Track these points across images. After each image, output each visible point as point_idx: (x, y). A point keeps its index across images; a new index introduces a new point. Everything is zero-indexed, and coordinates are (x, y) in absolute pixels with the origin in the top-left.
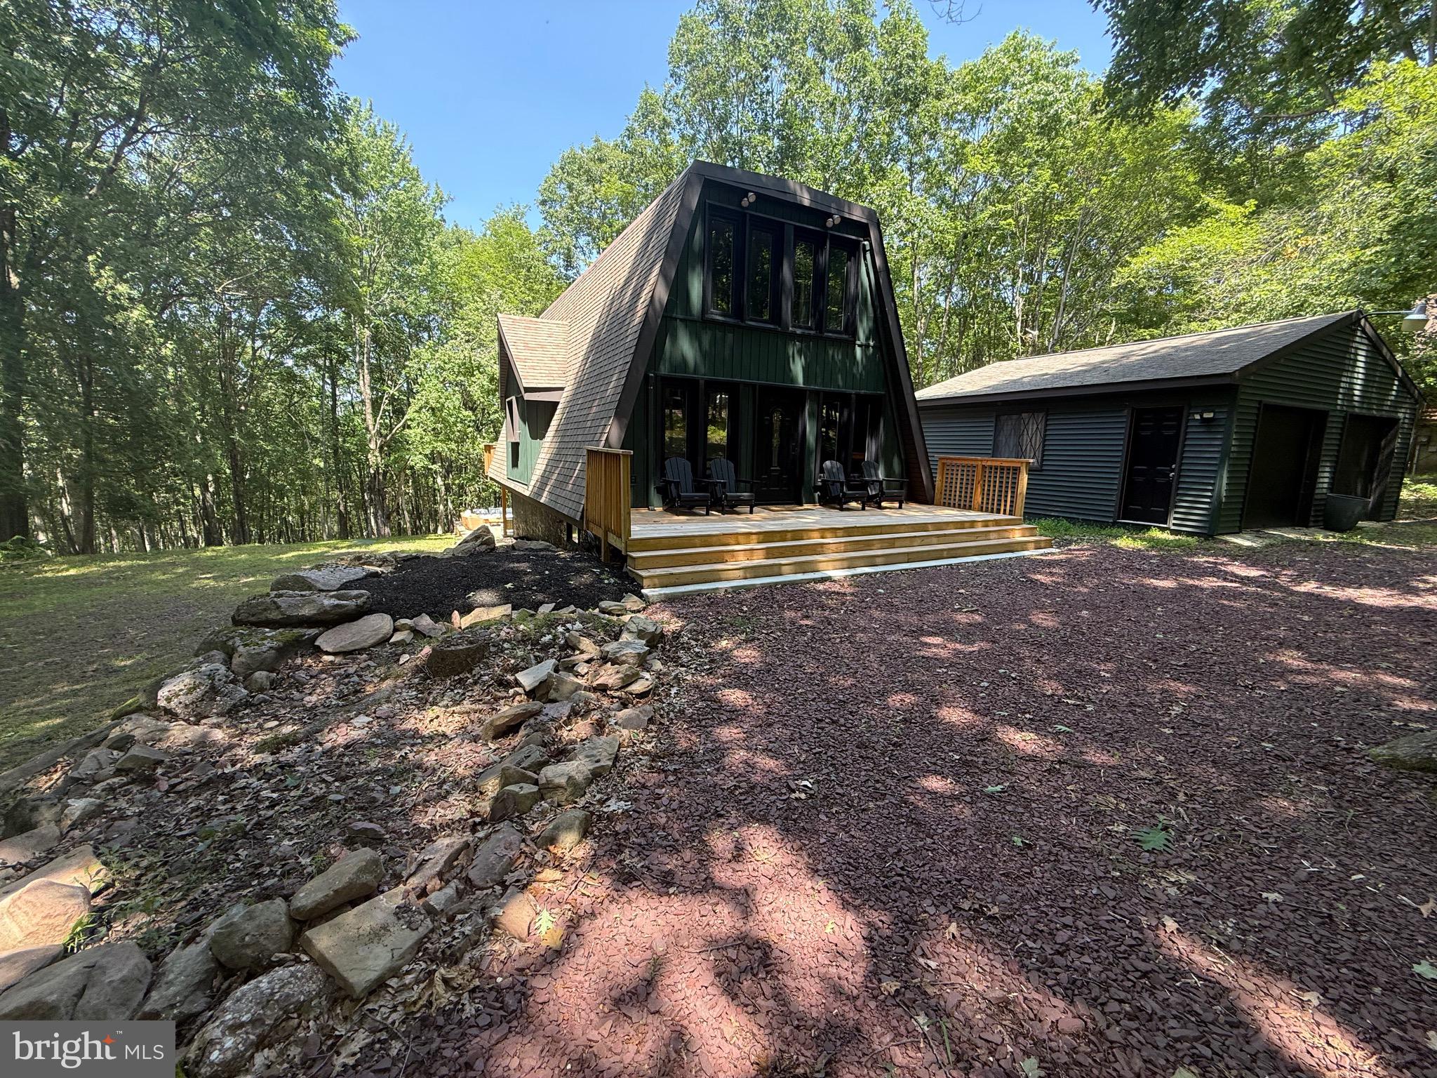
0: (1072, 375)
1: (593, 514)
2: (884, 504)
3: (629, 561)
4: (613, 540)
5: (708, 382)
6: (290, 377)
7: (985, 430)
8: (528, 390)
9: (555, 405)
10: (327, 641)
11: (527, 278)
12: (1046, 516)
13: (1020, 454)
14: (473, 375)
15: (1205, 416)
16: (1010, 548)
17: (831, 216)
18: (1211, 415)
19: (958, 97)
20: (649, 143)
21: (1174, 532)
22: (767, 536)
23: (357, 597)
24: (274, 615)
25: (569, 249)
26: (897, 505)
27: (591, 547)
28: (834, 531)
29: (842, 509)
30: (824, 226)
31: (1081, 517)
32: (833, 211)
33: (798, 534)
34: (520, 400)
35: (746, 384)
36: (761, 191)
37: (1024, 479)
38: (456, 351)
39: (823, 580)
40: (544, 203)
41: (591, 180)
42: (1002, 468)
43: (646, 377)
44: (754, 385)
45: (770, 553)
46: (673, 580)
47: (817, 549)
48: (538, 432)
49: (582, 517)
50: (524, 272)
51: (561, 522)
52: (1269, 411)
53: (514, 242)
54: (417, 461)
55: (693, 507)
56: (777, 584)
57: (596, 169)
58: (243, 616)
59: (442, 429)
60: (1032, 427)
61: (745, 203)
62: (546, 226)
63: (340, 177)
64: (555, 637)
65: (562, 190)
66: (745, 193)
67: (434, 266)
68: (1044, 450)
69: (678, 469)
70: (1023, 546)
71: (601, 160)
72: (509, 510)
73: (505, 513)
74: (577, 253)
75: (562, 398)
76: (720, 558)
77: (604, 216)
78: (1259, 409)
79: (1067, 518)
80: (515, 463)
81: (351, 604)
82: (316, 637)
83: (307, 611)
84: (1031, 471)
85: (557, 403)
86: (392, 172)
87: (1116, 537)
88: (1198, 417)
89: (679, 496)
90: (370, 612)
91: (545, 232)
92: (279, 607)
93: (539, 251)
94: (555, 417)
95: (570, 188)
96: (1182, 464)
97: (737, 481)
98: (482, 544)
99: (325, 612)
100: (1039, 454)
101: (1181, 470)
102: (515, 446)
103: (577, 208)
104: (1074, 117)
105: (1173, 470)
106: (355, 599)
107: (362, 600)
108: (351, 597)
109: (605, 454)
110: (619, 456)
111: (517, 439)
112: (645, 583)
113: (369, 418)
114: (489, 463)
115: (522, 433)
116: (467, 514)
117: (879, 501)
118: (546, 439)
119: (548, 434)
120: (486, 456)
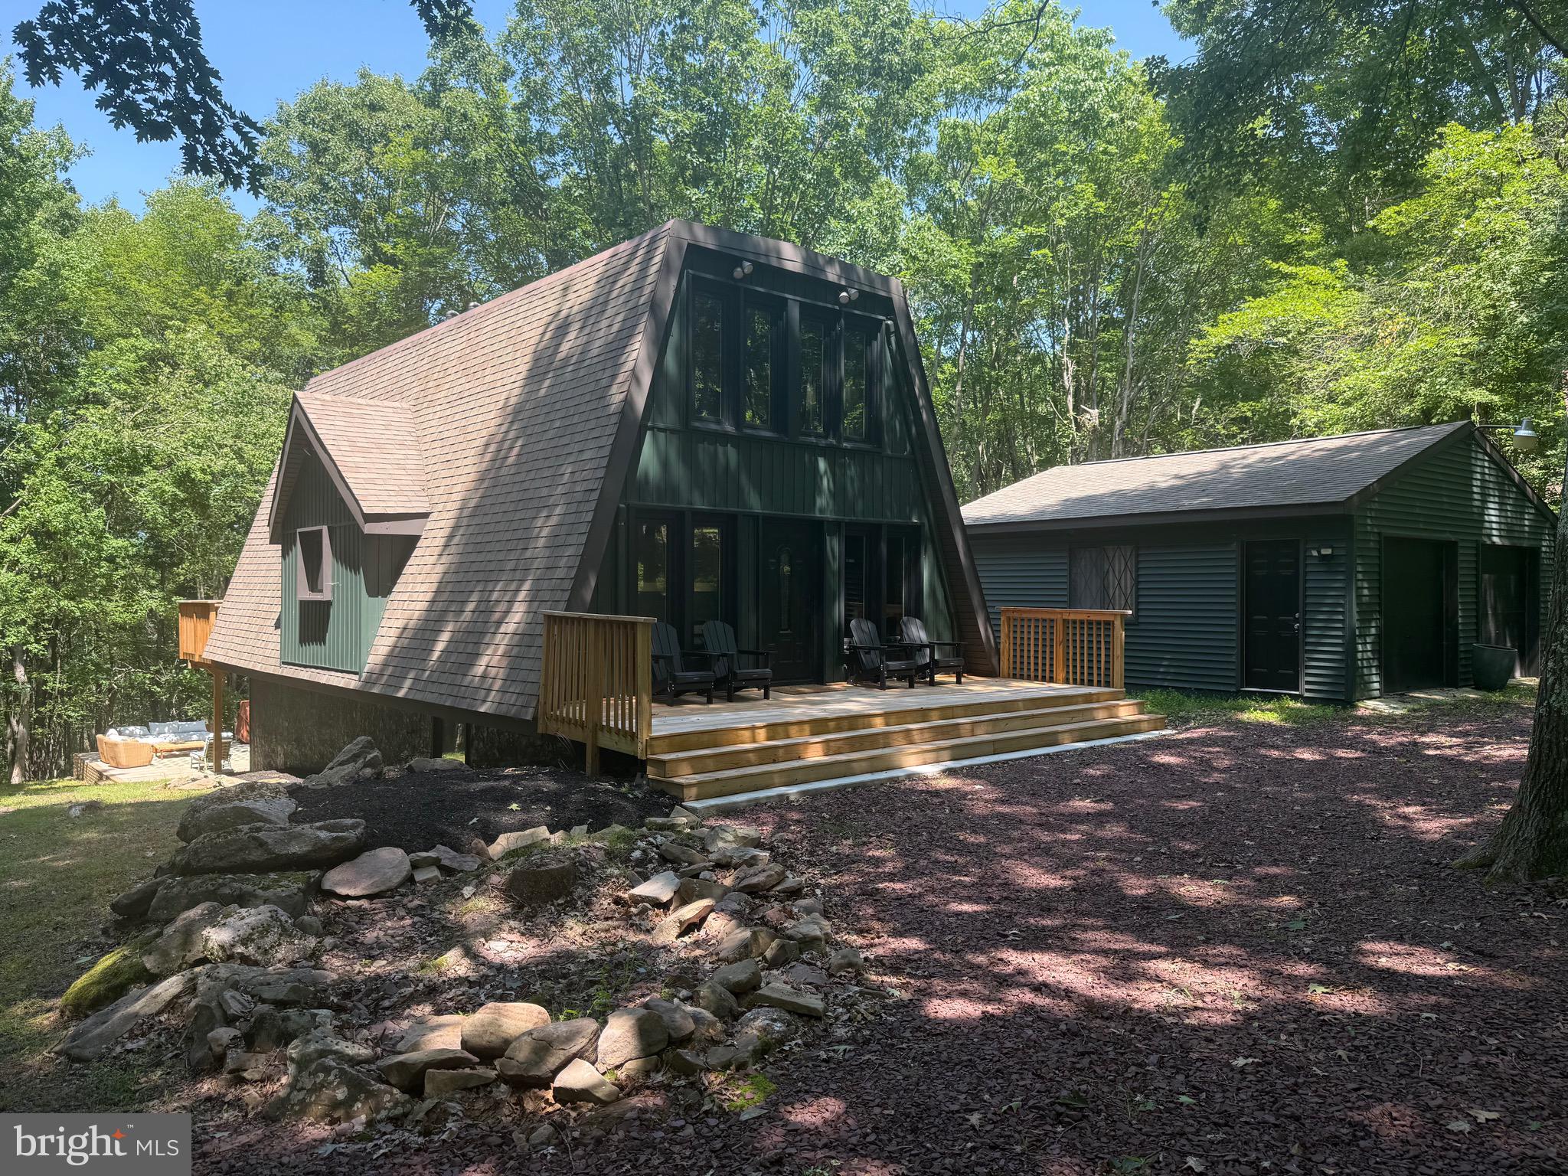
2: (938, 678)
3: (650, 766)
4: (610, 742)
5: (694, 514)
7: (1055, 569)
8: (370, 518)
10: (338, 884)
12: (1151, 687)
13: (1106, 602)
15: (1325, 552)
17: (845, 289)
18: (1329, 551)
21: (1307, 700)
23: (354, 827)
24: (256, 855)
26: (954, 678)
29: (884, 688)
30: (837, 301)
31: (1193, 686)
35: (745, 516)
37: (1120, 634)
39: (899, 779)
42: (1090, 623)
43: (618, 510)
46: (718, 788)
48: (379, 586)
52: (1391, 544)
60: (1119, 565)
61: (738, 273)
64: (645, 852)
66: (738, 262)
68: (1138, 596)
70: (1132, 727)
75: (427, 531)
76: (768, 757)
78: (1379, 542)
79: (1177, 689)
82: (320, 880)
84: (1128, 624)
85: (416, 538)
87: (1242, 710)
88: (1315, 553)
94: (414, 560)
96: (1305, 612)
100: (1131, 600)
101: (1306, 620)
102: (317, 612)
104: (1115, 116)
105: (1297, 620)
106: (352, 828)
107: (359, 830)
108: (346, 828)
109: (597, 621)
110: (634, 624)
111: (325, 596)
112: (685, 793)
114: (202, 639)
115: (336, 586)
116: (113, 736)
117: (932, 674)
118: (394, 596)
119: (399, 587)
120: (188, 624)
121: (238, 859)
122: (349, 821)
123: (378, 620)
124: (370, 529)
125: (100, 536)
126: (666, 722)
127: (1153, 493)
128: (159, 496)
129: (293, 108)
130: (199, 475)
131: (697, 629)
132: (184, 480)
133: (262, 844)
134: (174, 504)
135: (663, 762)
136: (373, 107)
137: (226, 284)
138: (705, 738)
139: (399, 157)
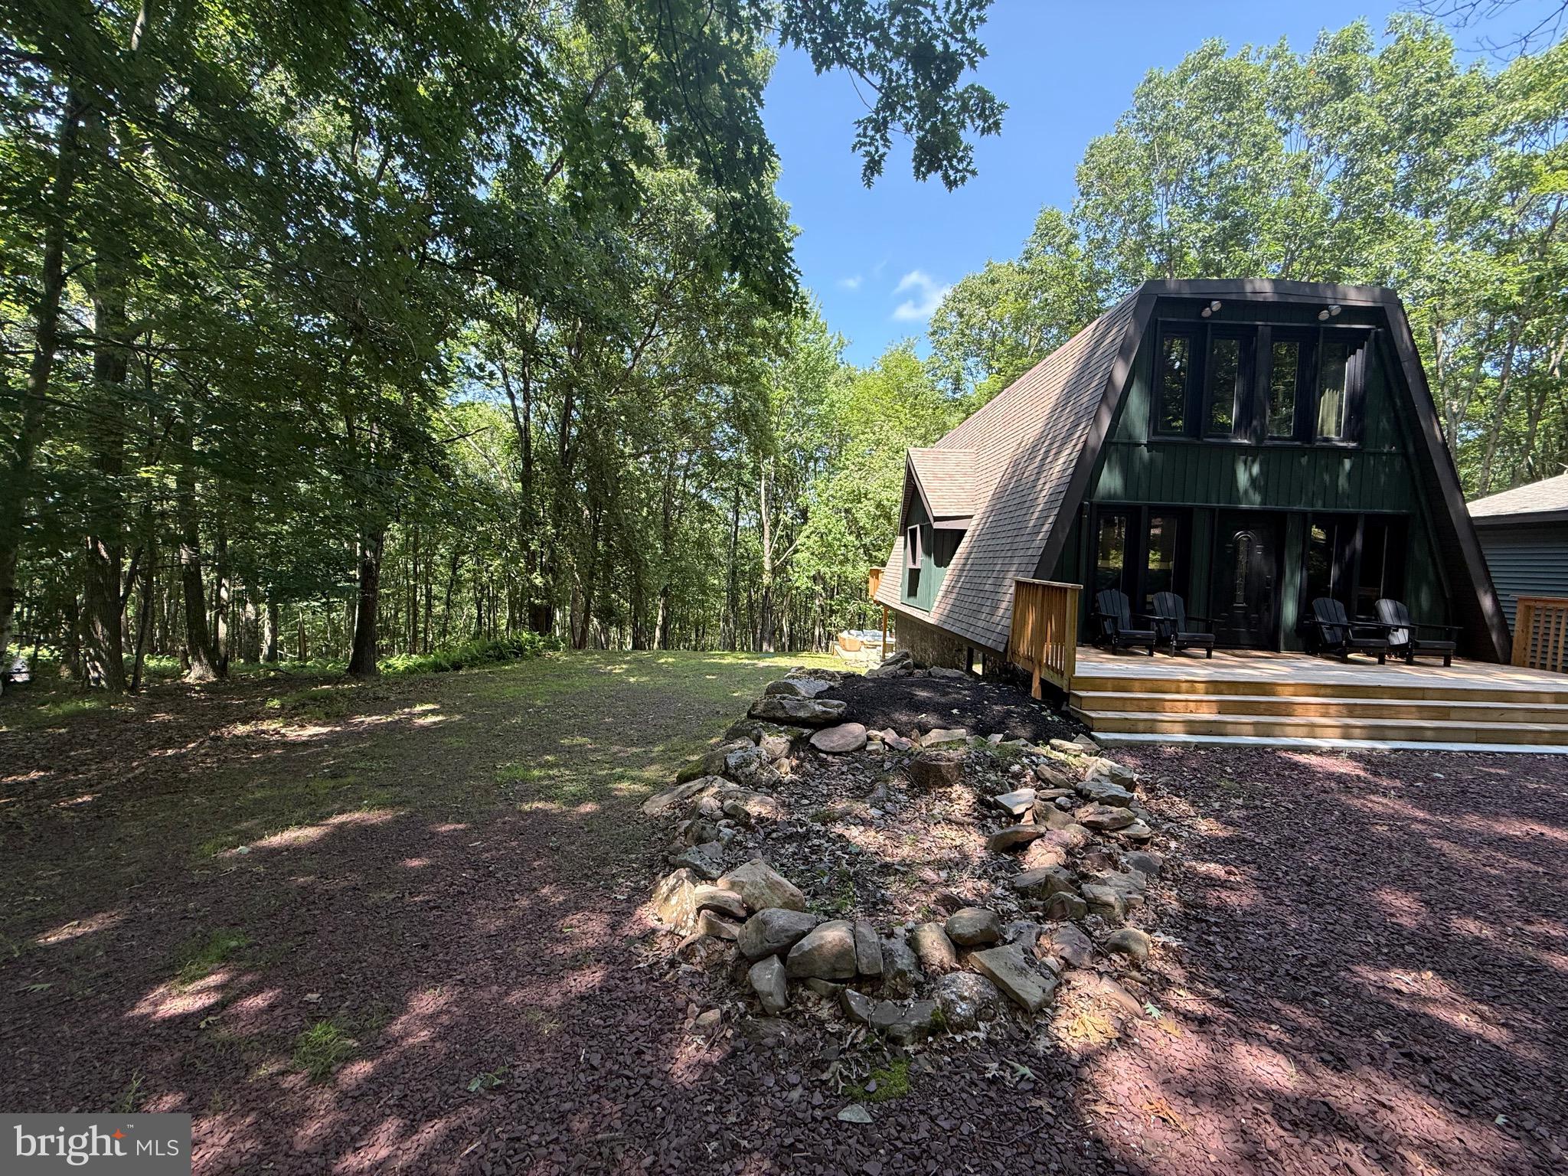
1: (1019, 648)
2: (1416, 659)
3: (1072, 699)
4: (1051, 677)
5: (1151, 508)
6: (703, 506)
8: (937, 519)
9: (961, 533)
10: (819, 741)
11: (913, 406)
14: (860, 502)
17: (1326, 307)
20: (1050, 261)
22: (1214, 686)
23: (838, 706)
24: (780, 714)
25: (958, 373)
26: (1441, 662)
30: (1317, 320)
32: (1330, 301)
34: (926, 528)
35: (1201, 508)
36: (1228, 297)
38: (847, 481)
40: (934, 333)
41: (984, 303)
43: (1081, 505)
44: (1212, 510)
45: (1224, 708)
46: (1128, 725)
48: (942, 561)
49: (1006, 650)
50: (911, 400)
51: (960, 650)
53: (903, 374)
54: (802, 582)
55: (1130, 646)
56: (1265, 746)
57: (989, 291)
58: (757, 713)
59: (826, 553)
61: (1207, 312)
62: (935, 354)
63: (777, 345)
64: (1024, 768)
65: (953, 318)
66: (1207, 303)
69: (1112, 602)
72: (891, 633)
73: (885, 635)
74: (964, 375)
75: (971, 527)
76: (1153, 706)
77: (994, 335)
80: (912, 591)
81: (835, 711)
82: (811, 736)
83: (802, 714)
85: (965, 531)
89: (1118, 634)
90: (849, 720)
91: (934, 359)
92: (784, 708)
93: (927, 378)
94: (962, 545)
95: (961, 314)
97: (1188, 619)
98: (903, 667)
99: (817, 716)
102: (914, 576)
103: (968, 332)
106: (836, 707)
107: (841, 709)
108: (833, 706)
109: (1044, 586)
110: (1066, 589)
111: (918, 566)
112: (1096, 725)
113: (766, 542)
114: (876, 588)
115: (923, 561)
116: (844, 635)
117: (1407, 654)
118: (951, 567)
119: (953, 561)
120: (871, 580)
121: (771, 714)
122: (836, 702)
123: (941, 580)
124: (937, 525)
125: (843, 535)
126: (1092, 664)
128: (868, 514)
130: (885, 502)
131: (1149, 598)
132: (879, 505)
134: (875, 518)
135: (1081, 698)
136: (993, 282)
138: (1122, 683)
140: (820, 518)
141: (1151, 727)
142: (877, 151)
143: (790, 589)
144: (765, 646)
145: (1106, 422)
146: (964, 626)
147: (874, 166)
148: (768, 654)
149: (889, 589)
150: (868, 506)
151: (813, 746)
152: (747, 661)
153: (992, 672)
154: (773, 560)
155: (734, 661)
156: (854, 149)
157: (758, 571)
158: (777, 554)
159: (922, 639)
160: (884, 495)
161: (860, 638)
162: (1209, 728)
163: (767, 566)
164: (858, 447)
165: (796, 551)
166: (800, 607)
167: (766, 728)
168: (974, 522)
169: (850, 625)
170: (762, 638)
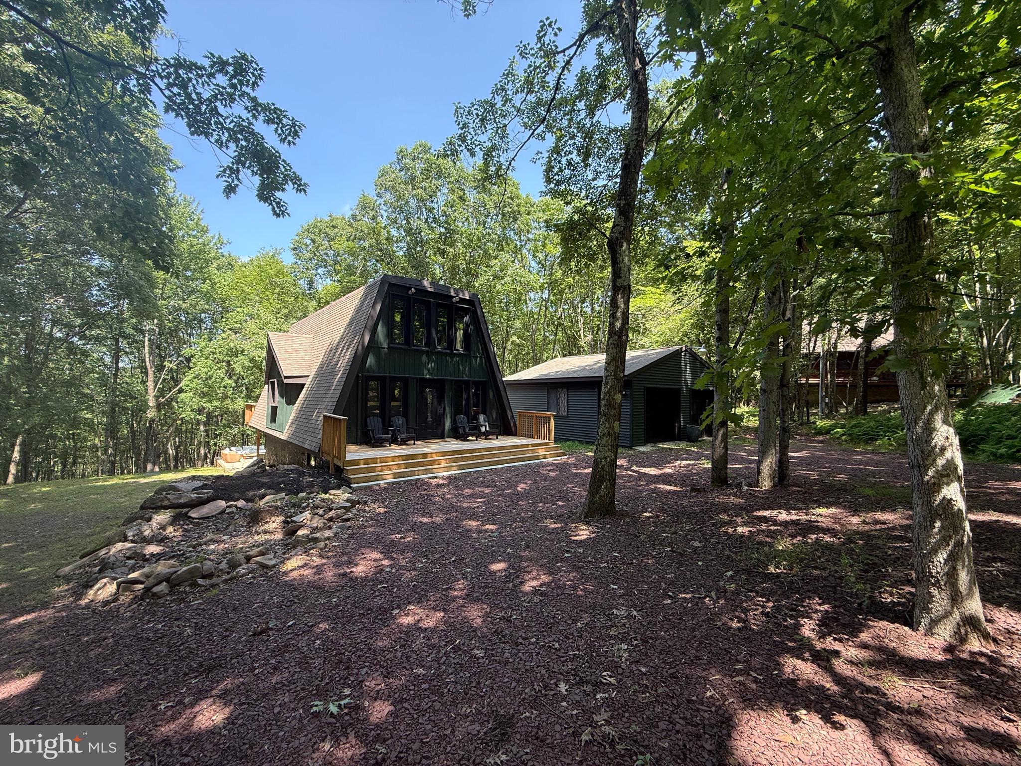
0: (575, 372)
1: (326, 448)
2: (489, 437)
3: (345, 471)
4: (336, 462)
7: (543, 396)
8: (286, 377)
9: (303, 385)
10: (194, 514)
12: (570, 440)
14: (237, 357)
15: (623, 393)
16: (537, 458)
17: (454, 297)
19: (540, 215)
23: (207, 493)
24: (166, 503)
25: (310, 278)
26: (495, 437)
27: (323, 467)
28: (445, 454)
29: (464, 441)
30: (451, 302)
31: (584, 440)
32: (455, 295)
33: (425, 455)
34: (280, 382)
35: (412, 378)
36: (418, 287)
37: (552, 422)
38: (224, 340)
39: (436, 477)
40: (295, 249)
41: (327, 238)
42: (544, 417)
43: (357, 376)
44: (416, 378)
45: (407, 466)
46: (366, 479)
47: (433, 462)
48: (291, 401)
49: (319, 451)
51: (303, 454)
52: (650, 391)
55: (382, 443)
56: (420, 479)
57: (331, 233)
58: (147, 505)
60: (562, 395)
61: (410, 293)
62: (296, 263)
64: (308, 504)
65: (307, 242)
66: (410, 288)
67: (213, 285)
68: (568, 407)
69: (374, 423)
71: (334, 227)
72: (262, 447)
73: (258, 449)
75: (308, 382)
78: (644, 389)
79: (578, 441)
80: (273, 420)
81: (205, 496)
82: (188, 512)
83: (182, 501)
86: (188, 226)
89: (374, 438)
90: (213, 500)
91: (295, 266)
94: (302, 393)
95: (313, 241)
97: (408, 428)
98: (259, 467)
99: (193, 501)
100: (566, 408)
102: (274, 410)
103: (317, 254)
107: (210, 495)
108: (204, 493)
109: (336, 419)
110: (340, 420)
111: (276, 404)
112: (353, 481)
113: (150, 384)
114: (250, 417)
115: (279, 401)
116: (226, 451)
117: (486, 435)
118: (296, 405)
119: (298, 402)
120: (247, 412)
121: (159, 504)
122: (207, 491)
123: (290, 413)
124: (287, 381)
126: (355, 453)
127: (584, 369)
129: (306, 226)
131: (392, 419)
133: (169, 499)
135: (348, 470)
137: (278, 289)
139: (342, 245)
140: (200, 367)
141: (376, 479)
142: (233, 181)
143: (175, 420)
144: (149, 467)
145: (367, 339)
146: (301, 440)
147: (230, 190)
148: (153, 472)
149: (258, 419)
150: (243, 360)
151: (190, 517)
152: (132, 480)
153: (319, 464)
154: (157, 397)
155: (120, 481)
156: (217, 177)
157: (142, 408)
158: (161, 393)
159: (282, 449)
160: (256, 353)
161: (239, 453)
162: (400, 475)
163: (152, 403)
164: (236, 316)
165: (181, 391)
166: (185, 432)
167: (154, 513)
168: (310, 379)
169: (233, 444)
170: (146, 461)
